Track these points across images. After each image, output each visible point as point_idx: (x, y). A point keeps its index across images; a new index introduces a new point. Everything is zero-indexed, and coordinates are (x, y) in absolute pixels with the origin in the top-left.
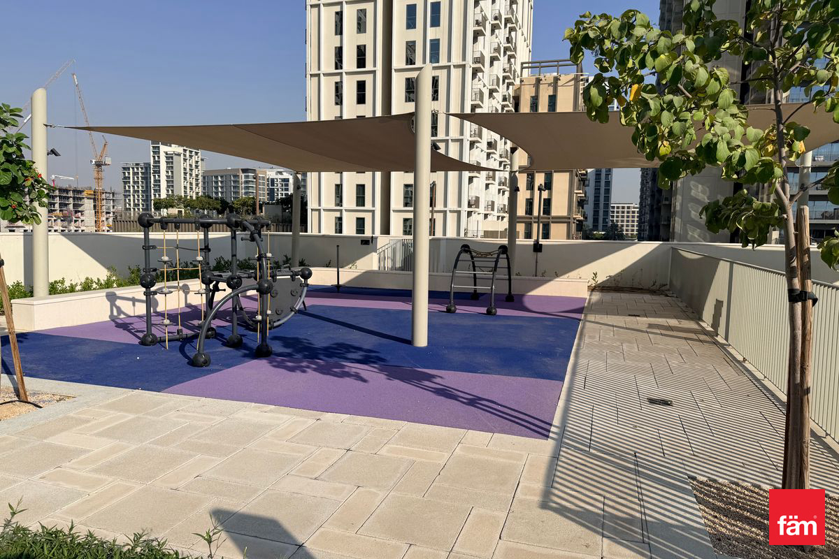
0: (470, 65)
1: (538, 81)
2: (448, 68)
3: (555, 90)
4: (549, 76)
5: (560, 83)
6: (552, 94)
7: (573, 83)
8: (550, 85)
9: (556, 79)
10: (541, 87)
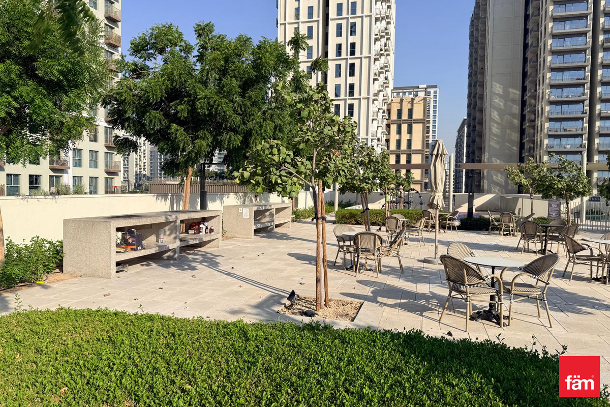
0: (371, 97)
1: (402, 100)
2: (360, 99)
3: (412, 105)
4: (408, 97)
5: (415, 102)
6: (410, 108)
7: (422, 101)
8: (409, 102)
9: (413, 100)
10: (404, 104)
